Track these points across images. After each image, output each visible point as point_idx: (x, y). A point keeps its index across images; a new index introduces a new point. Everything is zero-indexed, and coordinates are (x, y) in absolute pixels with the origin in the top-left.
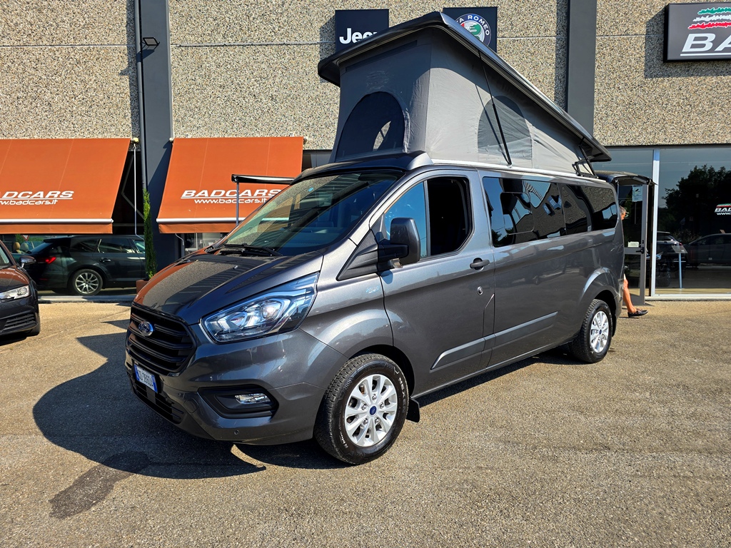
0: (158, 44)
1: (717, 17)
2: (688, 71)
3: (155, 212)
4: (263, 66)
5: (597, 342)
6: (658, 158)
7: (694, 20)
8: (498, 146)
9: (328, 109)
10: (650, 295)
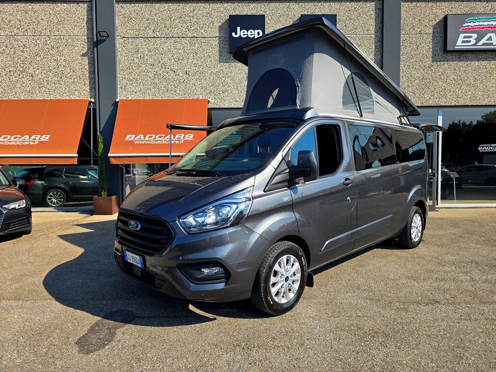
0: (108, 36)
1: (478, 23)
2: (460, 58)
3: (107, 149)
4: (180, 51)
5: (415, 234)
6: (442, 114)
7: (464, 25)
8: (354, 105)
9: (224, 81)
10: (437, 205)
